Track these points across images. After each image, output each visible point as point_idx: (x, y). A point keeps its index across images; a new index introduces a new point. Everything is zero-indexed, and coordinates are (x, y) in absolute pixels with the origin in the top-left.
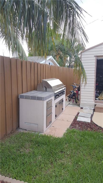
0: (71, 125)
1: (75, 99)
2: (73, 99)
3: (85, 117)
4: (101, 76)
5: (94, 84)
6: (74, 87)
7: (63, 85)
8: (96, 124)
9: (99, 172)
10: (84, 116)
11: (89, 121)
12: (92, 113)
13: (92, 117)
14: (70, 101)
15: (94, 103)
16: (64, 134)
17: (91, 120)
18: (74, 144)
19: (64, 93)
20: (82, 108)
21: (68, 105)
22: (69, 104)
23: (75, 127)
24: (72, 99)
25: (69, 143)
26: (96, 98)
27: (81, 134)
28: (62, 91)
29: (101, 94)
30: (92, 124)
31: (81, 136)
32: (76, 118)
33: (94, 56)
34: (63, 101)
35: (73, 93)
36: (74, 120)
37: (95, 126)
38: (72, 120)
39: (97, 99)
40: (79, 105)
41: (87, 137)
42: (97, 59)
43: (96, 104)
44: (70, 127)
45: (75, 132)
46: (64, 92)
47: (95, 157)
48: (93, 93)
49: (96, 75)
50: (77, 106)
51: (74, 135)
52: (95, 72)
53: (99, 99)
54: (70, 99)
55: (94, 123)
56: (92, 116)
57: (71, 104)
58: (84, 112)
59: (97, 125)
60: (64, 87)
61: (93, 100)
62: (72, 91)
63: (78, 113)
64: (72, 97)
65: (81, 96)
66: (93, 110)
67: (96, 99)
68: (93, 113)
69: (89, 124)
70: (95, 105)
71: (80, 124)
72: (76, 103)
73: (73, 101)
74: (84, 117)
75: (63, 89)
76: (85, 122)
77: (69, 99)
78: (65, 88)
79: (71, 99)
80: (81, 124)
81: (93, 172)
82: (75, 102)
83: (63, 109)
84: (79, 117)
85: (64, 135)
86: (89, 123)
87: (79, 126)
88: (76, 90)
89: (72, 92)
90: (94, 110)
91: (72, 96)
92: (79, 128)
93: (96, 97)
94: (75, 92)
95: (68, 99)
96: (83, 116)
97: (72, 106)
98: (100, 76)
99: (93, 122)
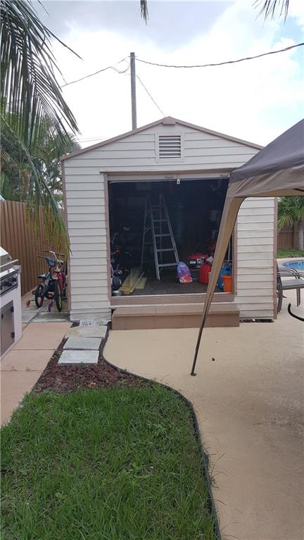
0: (40, 381)
1: (56, 297)
2: (49, 298)
3: (83, 350)
4: (128, 229)
5: (106, 252)
6: (52, 264)
7: (9, 259)
8: (112, 366)
9: (111, 505)
10: (81, 348)
11: (95, 361)
12: (104, 336)
13: (103, 347)
14: (38, 306)
15: (108, 305)
16: (15, 414)
17: (101, 355)
18: (42, 440)
19: (17, 285)
20: (76, 324)
21: (35, 321)
22: (37, 316)
23: (51, 386)
24: (45, 298)
25: (28, 440)
26: (113, 290)
27: (66, 405)
28: (6, 280)
29: (127, 279)
30: (103, 367)
31: (68, 410)
32: (57, 355)
33: (101, 172)
34: (12, 310)
35: (50, 282)
36: (49, 364)
37: (109, 371)
38: (44, 366)
39: (117, 292)
40: (67, 317)
41: (83, 410)
42: (109, 181)
43: (115, 306)
44: (36, 387)
45: (48, 401)
46: (15, 280)
47: (104, 462)
48: (105, 276)
49: (108, 227)
50: (64, 320)
51: (47, 411)
52: (106, 216)
53: (123, 294)
54: (39, 299)
55: (108, 364)
56: (104, 342)
57: (44, 317)
58: (81, 336)
59: (115, 369)
60: (15, 264)
61: (106, 298)
62: (44, 275)
63: (64, 341)
64: (47, 292)
65: (72, 289)
66: (106, 327)
67: (113, 295)
68: (107, 335)
69: (92, 369)
70: (113, 311)
71: (68, 374)
72: (60, 310)
73: (51, 305)
74: (80, 350)
75: (12, 270)
76: (82, 364)
77: (36, 300)
78: (17, 267)
79: (42, 298)
80: (70, 374)
81: (97, 510)
82: (54, 309)
83: (13, 335)
84: (64, 352)
85: (14, 416)
86: (93, 365)
87: (65, 379)
88: (58, 273)
89: (44, 279)
90: (110, 326)
91: (44, 291)
92: (65, 385)
93: (115, 287)
94: (55, 277)
95: (34, 302)
96: (78, 347)
97: (44, 320)
98: (125, 229)
99: (105, 361)
